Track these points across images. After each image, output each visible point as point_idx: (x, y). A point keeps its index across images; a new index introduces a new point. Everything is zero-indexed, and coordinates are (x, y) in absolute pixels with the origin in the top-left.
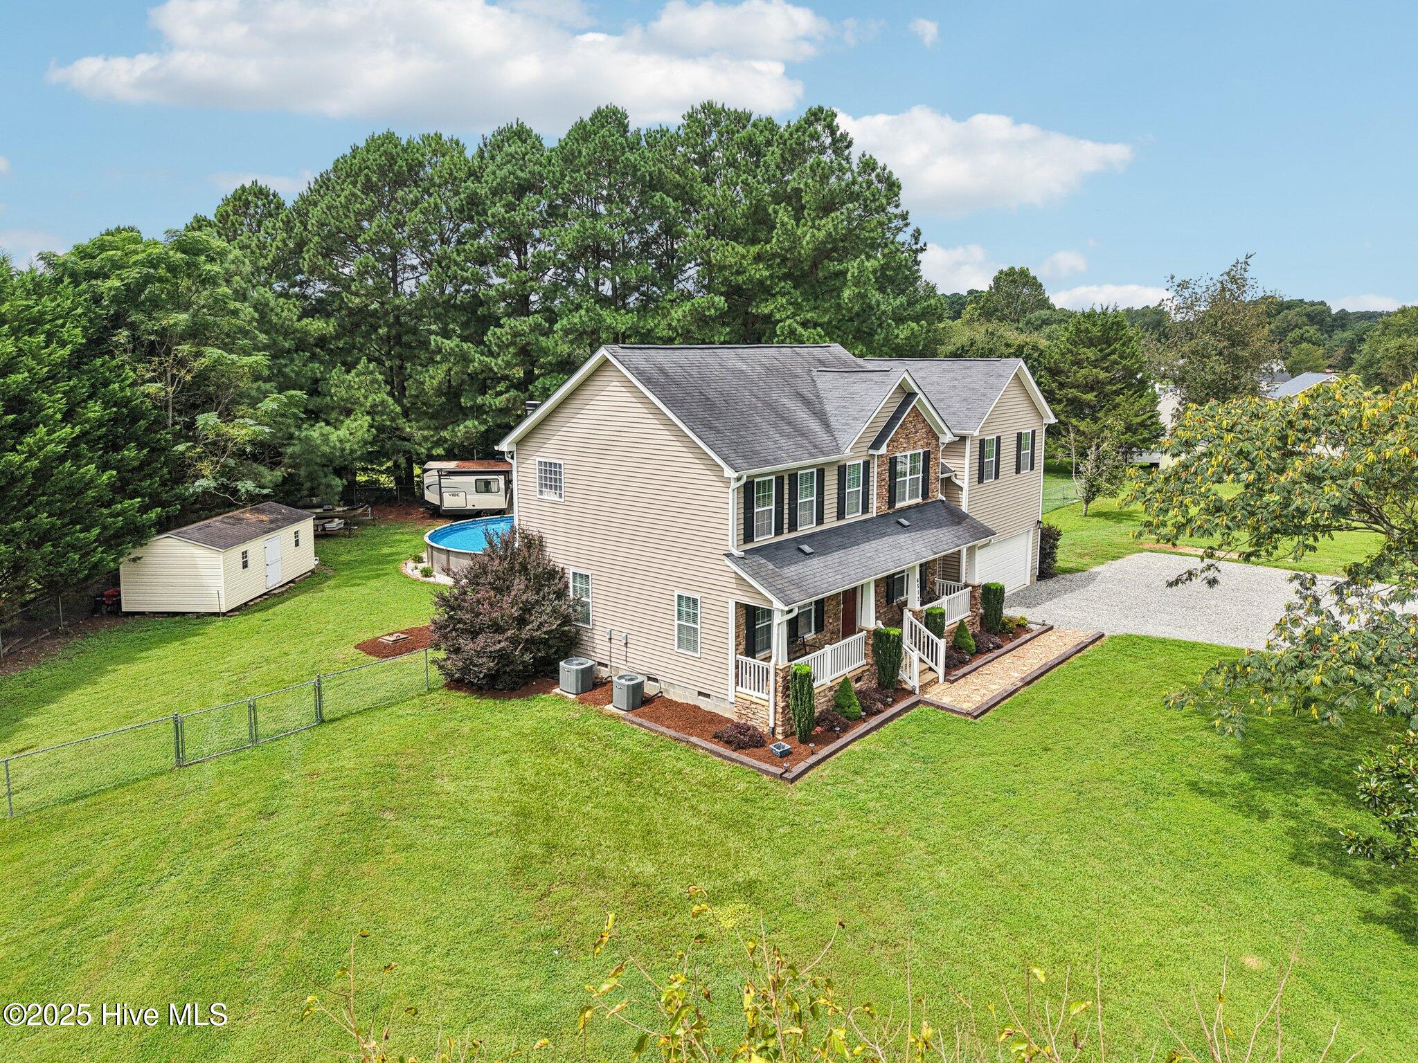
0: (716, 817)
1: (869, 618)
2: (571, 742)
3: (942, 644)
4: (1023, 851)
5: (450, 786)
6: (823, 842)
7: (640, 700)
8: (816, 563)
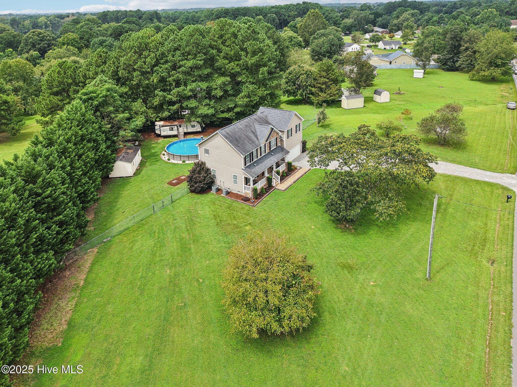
0: (244, 214)
1: (267, 175)
2: (217, 202)
3: (279, 177)
4: (288, 215)
5: (201, 212)
6: (260, 216)
7: (228, 193)
8: (257, 167)
